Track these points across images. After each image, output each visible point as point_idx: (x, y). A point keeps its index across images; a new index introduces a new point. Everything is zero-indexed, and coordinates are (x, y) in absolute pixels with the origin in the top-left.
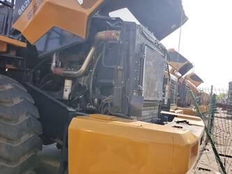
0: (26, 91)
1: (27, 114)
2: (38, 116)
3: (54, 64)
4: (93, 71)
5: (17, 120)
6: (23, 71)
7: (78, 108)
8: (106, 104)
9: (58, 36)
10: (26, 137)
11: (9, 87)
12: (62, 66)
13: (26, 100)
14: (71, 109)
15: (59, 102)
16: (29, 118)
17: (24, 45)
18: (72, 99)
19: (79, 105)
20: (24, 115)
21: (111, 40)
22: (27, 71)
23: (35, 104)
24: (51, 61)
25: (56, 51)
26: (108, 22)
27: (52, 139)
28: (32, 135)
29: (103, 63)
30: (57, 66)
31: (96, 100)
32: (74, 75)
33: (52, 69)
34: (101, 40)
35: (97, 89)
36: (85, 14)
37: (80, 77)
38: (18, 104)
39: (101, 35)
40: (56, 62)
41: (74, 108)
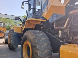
0: (46, 35)
1: (46, 43)
2: (50, 44)
3: (55, 25)
4: (69, 27)
5: (43, 45)
6: (46, 29)
7: (65, 41)
8: (76, 40)
9: (56, 16)
10: (47, 51)
11: (41, 34)
12: (58, 26)
13: (46, 38)
14: (61, 41)
15: (57, 39)
16: (47, 45)
17: (45, 21)
18: (62, 37)
19: (65, 39)
20: (46, 44)
21: (75, 14)
22: (47, 29)
23: (49, 40)
24: (54, 25)
25: (55, 21)
26: (74, 7)
27: (56, 51)
28: (48, 50)
29: (73, 23)
30: (56, 26)
31: (71, 38)
32: (62, 29)
33: (54, 27)
34: (71, 14)
35: (71, 33)
36: (64, 6)
37: (64, 29)
38: (44, 40)
39: (71, 12)
40: (56, 25)
41: (63, 41)
